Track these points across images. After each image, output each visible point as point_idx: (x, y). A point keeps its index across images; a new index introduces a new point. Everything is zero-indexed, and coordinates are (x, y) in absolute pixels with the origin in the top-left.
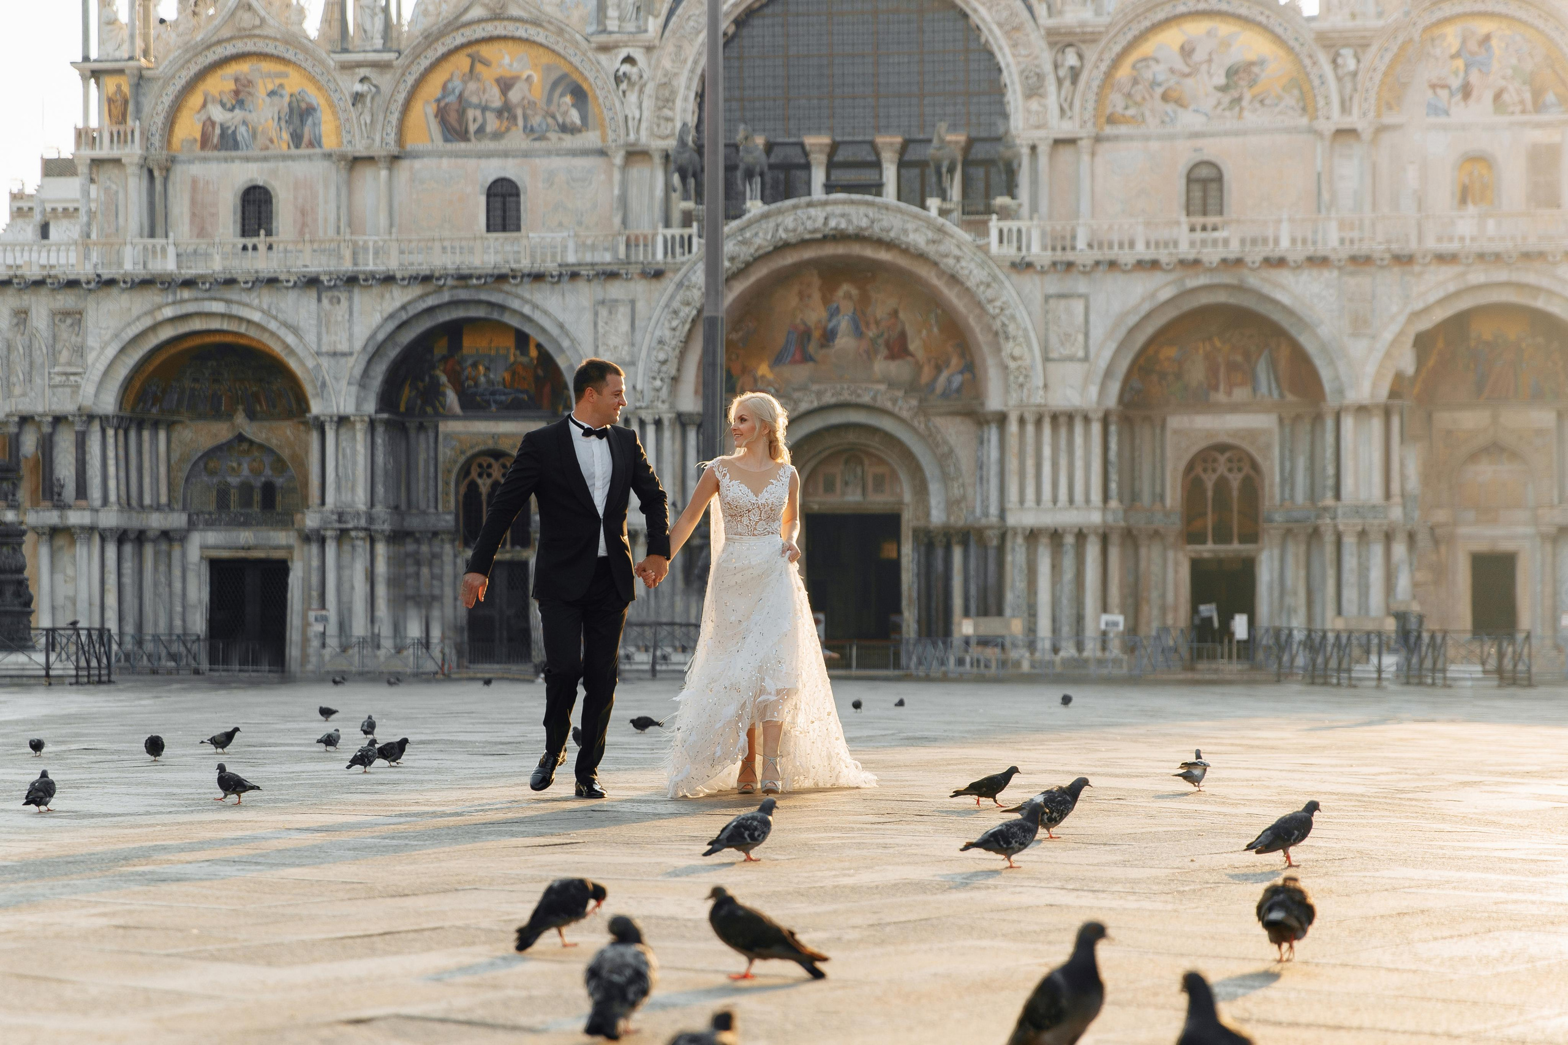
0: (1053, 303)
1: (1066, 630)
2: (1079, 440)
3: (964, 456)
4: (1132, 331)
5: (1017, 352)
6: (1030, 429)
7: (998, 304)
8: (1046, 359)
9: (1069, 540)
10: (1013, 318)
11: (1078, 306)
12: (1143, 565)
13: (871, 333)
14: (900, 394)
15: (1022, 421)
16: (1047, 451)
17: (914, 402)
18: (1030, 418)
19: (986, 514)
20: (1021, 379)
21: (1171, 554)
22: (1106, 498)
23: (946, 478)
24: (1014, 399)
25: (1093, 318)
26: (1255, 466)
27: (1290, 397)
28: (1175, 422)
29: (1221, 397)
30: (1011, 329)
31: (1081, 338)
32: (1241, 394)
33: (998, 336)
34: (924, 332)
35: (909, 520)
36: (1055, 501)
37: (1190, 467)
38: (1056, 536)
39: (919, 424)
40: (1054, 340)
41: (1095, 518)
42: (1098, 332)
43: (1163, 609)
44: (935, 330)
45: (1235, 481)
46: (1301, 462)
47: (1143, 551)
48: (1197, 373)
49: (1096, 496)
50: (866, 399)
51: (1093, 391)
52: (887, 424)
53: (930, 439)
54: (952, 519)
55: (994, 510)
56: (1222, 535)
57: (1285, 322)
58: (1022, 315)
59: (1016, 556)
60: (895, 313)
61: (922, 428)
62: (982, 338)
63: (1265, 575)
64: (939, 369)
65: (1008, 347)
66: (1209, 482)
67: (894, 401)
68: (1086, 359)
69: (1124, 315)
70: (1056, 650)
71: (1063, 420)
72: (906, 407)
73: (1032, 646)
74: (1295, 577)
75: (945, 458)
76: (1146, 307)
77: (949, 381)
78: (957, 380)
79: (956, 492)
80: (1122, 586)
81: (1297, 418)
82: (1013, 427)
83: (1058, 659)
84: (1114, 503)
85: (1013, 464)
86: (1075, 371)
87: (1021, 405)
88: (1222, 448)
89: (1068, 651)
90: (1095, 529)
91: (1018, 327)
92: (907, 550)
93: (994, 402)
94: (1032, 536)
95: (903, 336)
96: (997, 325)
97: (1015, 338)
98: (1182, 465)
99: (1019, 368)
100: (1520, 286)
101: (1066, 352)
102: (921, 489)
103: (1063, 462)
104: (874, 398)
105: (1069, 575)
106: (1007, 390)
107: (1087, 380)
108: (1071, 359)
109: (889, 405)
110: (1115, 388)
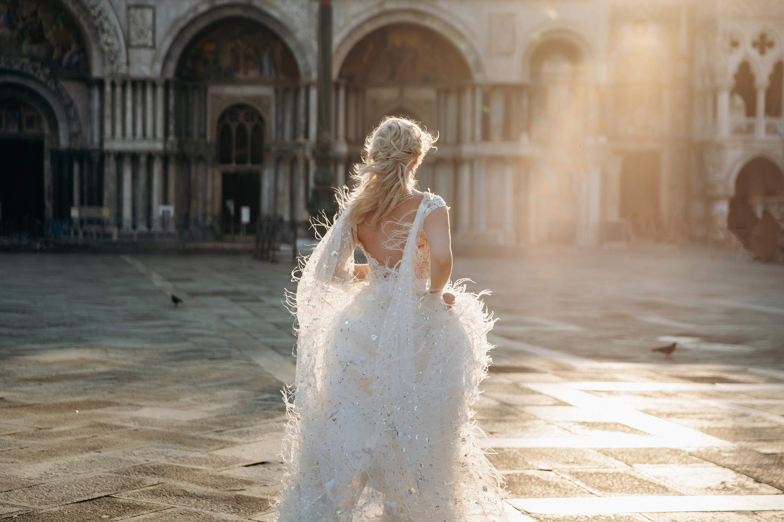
0: (132, 11)
1: (141, 215)
2: (149, 98)
3: (80, 106)
4: (183, 31)
5: (109, 40)
6: (119, 90)
7: (98, 9)
8: (128, 46)
9: (143, 160)
10: (107, 19)
11: (148, 14)
12: (193, 176)
13: (20, 25)
14: (38, 65)
15: (113, 85)
16: (129, 104)
17: (47, 71)
18: (118, 82)
19: (92, 142)
20: (112, 58)
21: (210, 171)
22: (166, 133)
23: (69, 120)
24: (108, 70)
25: (158, 21)
26: (261, 119)
27: (282, 77)
28: (213, 90)
29: (240, 75)
30: (106, 26)
31: (150, 34)
32: (253, 74)
33: (99, 30)
34: (54, 28)
35: (47, 144)
36: (134, 134)
37: (222, 118)
38: (134, 157)
39: (51, 84)
40: (133, 34)
41: (159, 146)
42: (161, 30)
43: (205, 203)
44: (61, 26)
45: (249, 127)
46: (288, 117)
47: (193, 168)
48: (226, 61)
49: (160, 133)
50: (17, 67)
51: (158, 67)
52: (32, 85)
53: (59, 94)
54: (73, 146)
55: (96, 139)
56: (241, 160)
57: (276, 29)
58: (112, 17)
59: (110, 169)
60: (35, 14)
61: (53, 88)
62: (87, 30)
63: (267, 183)
64: (64, 51)
65: (104, 37)
66: (234, 127)
67: (35, 70)
68: (153, 47)
69: (177, 21)
70: (134, 226)
71: (139, 85)
72: (42, 74)
73: (119, 224)
74: (284, 185)
75: (68, 106)
76: (191, 16)
77: (71, 58)
78: (75, 59)
79: (75, 128)
80: (177, 189)
81: (286, 90)
82: (108, 89)
83: (135, 233)
84: (172, 138)
85: (108, 111)
86: (146, 55)
87: (112, 74)
88: (241, 107)
89: (142, 227)
90: (159, 154)
91: (110, 25)
92: (47, 163)
93: (96, 72)
94: (120, 156)
95: (41, 27)
96: (97, 22)
97: (108, 32)
98: (217, 116)
99: (111, 52)
100: (415, 12)
101: (141, 41)
102: (54, 127)
103: (139, 111)
104: (22, 66)
105: (142, 181)
106: (104, 65)
107: (154, 61)
108: (144, 46)
109: (31, 72)
110: (172, 67)
